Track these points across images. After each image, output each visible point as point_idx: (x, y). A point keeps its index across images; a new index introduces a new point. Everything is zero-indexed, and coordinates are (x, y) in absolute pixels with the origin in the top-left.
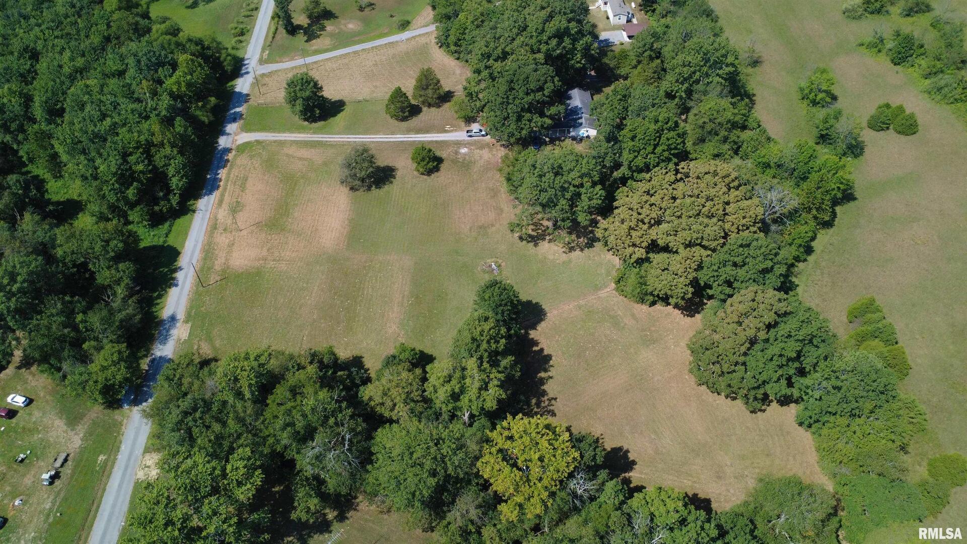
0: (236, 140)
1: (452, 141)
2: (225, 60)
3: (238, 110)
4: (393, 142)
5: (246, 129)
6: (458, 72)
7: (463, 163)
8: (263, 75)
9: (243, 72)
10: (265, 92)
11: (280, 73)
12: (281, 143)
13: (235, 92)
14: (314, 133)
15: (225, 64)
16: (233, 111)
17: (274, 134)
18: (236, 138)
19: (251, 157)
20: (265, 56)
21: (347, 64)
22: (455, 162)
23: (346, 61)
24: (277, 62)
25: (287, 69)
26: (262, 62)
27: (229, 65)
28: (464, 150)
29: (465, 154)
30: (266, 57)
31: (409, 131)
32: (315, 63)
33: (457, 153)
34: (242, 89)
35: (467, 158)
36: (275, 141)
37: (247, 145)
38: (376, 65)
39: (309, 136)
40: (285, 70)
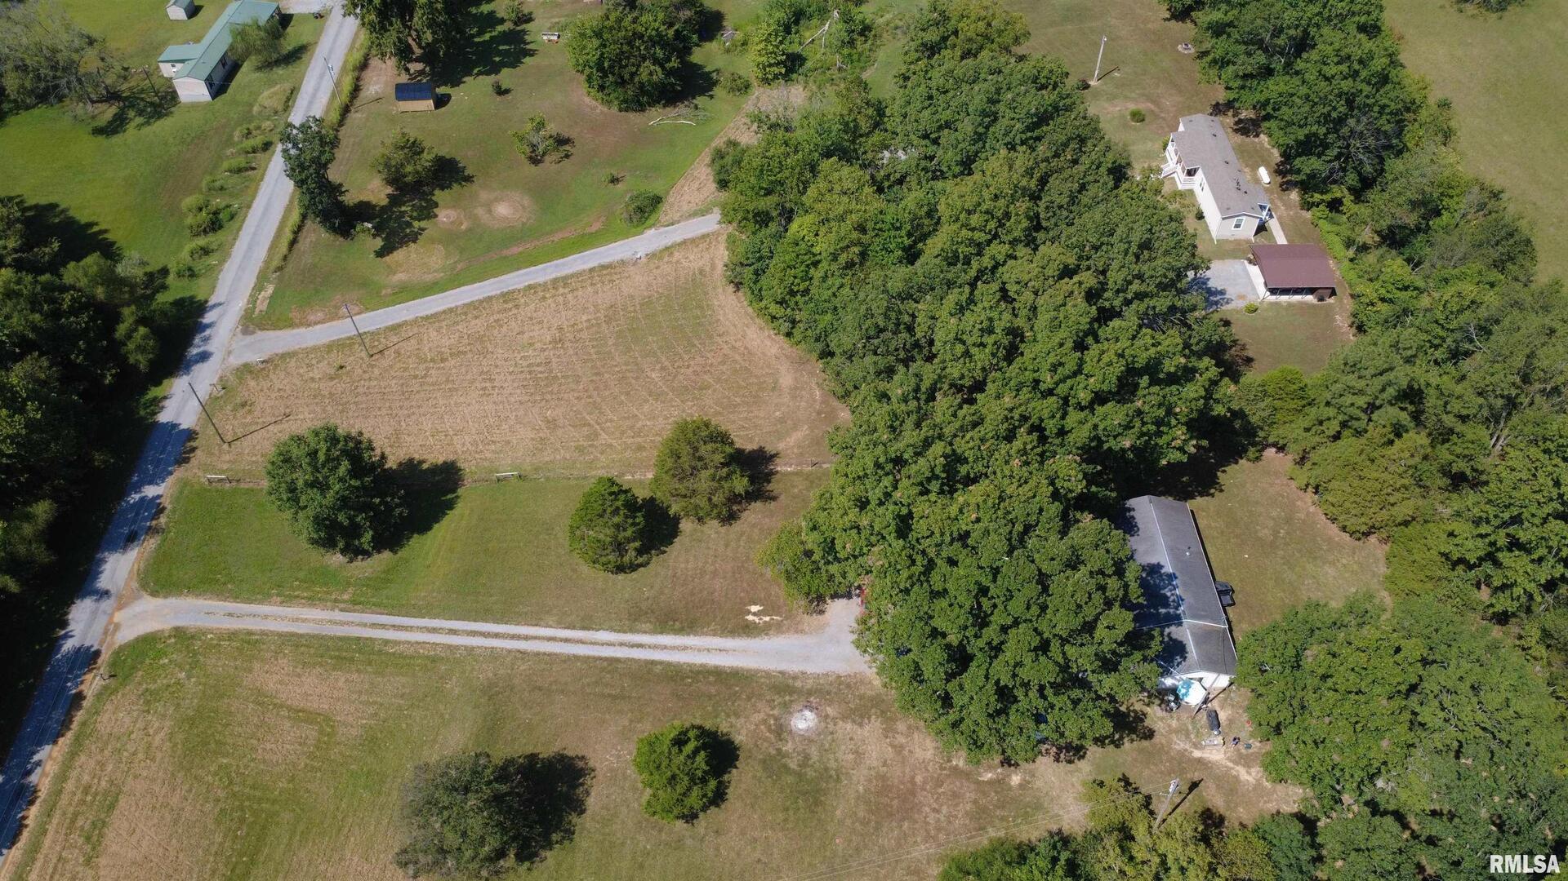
0: (117, 627)
1: (768, 674)
2: (129, 336)
3: (150, 491)
4: (586, 659)
5: (157, 581)
6: (786, 380)
7: (800, 776)
8: (246, 370)
9: (194, 351)
10: (240, 432)
11: (293, 363)
12: (248, 644)
13: (156, 423)
14: (355, 604)
15: (131, 346)
16: (135, 497)
17: (231, 606)
18: (118, 617)
19: (150, 699)
20: (262, 306)
21: (480, 339)
22: (774, 765)
23: (478, 325)
24: (292, 325)
25: (315, 349)
26: (251, 323)
27: (141, 349)
28: (804, 721)
29: (808, 740)
30: (264, 307)
31: (635, 617)
32: (395, 328)
33: (781, 730)
34: (178, 414)
35: (814, 752)
36: (233, 635)
37: (147, 644)
38: (558, 342)
39: (338, 615)
40: (308, 351)
